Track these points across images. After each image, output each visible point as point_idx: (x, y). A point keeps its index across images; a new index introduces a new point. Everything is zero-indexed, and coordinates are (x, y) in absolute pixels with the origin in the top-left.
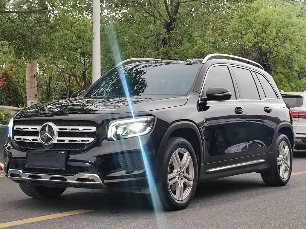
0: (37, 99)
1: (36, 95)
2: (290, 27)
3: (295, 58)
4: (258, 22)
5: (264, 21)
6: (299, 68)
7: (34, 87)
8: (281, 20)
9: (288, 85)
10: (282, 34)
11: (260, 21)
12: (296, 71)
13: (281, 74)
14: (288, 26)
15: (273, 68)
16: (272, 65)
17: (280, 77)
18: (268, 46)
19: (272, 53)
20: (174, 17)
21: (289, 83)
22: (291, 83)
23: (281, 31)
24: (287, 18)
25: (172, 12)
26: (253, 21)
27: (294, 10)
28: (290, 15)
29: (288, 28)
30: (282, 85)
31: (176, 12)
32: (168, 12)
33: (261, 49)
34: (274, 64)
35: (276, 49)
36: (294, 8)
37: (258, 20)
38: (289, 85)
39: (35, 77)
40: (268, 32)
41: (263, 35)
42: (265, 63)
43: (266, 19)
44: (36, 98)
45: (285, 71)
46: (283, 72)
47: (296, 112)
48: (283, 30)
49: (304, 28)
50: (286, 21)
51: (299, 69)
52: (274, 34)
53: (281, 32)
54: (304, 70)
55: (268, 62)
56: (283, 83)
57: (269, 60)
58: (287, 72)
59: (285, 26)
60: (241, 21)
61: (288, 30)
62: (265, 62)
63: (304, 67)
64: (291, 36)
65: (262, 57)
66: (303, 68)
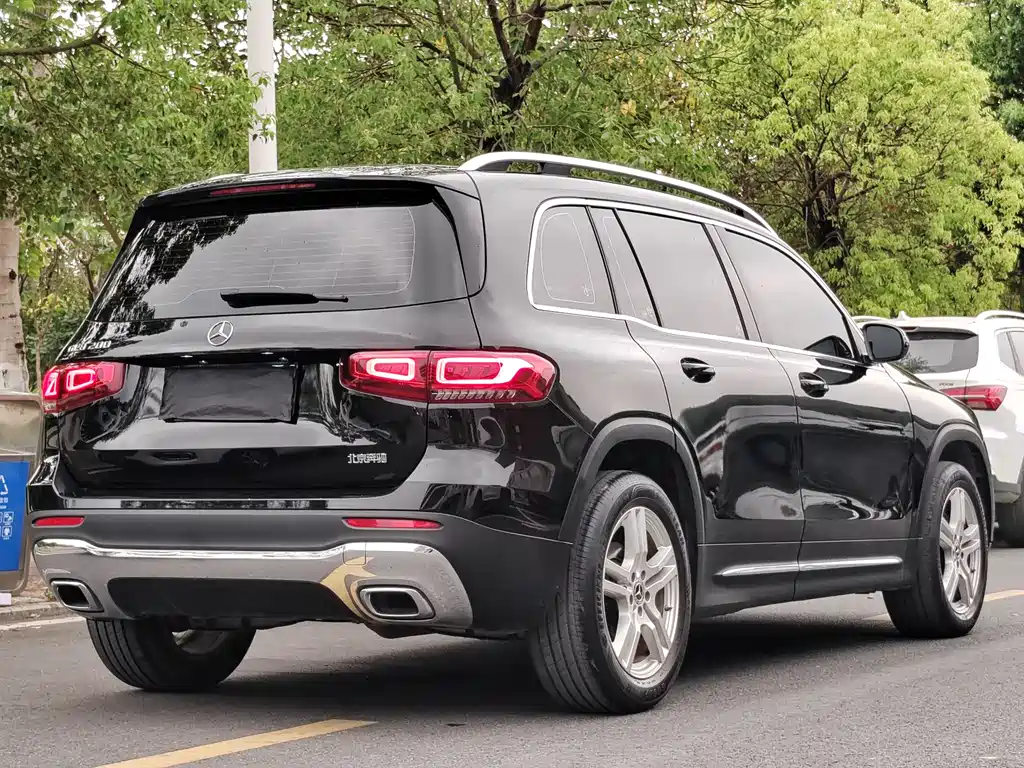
0: (23, 358)
1: (19, 346)
2: (917, 88)
3: (934, 197)
4: (805, 69)
5: (825, 66)
6: (950, 233)
7: (11, 316)
8: (884, 63)
9: (911, 293)
10: (890, 111)
11: (810, 67)
12: (940, 242)
13: (888, 256)
14: (911, 85)
15: (858, 232)
16: (852, 224)
17: (882, 265)
18: (840, 155)
19: (855, 180)
20: (524, 59)
21: (914, 287)
22: (922, 287)
23: (886, 101)
24: (906, 56)
25: (514, 42)
26: (785, 67)
27: (925, 26)
28: (914, 47)
29: (912, 91)
30: (892, 292)
31: (531, 42)
32: (501, 41)
33: (813, 167)
34: (860, 218)
35: (867, 166)
36: (928, 20)
37: (804, 63)
38: (915, 293)
39: (14, 279)
40: (840, 107)
41: (823, 117)
42: (829, 218)
43: (833, 61)
44: (20, 356)
45: (898, 242)
46: (893, 247)
47: (954, 386)
48: (892, 100)
49: (964, 89)
50: (903, 67)
51: (948, 237)
52: (861, 114)
53: (885, 107)
54: (967, 240)
55: (836, 214)
56: (896, 287)
57: (842, 205)
58: (908, 246)
59: (900, 86)
60: (755, 70)
61: (910, 100)
62: (829, 215)
63: (965, 226)
64: (922, 119)
65: (817, 194)
66: (963, 232)
